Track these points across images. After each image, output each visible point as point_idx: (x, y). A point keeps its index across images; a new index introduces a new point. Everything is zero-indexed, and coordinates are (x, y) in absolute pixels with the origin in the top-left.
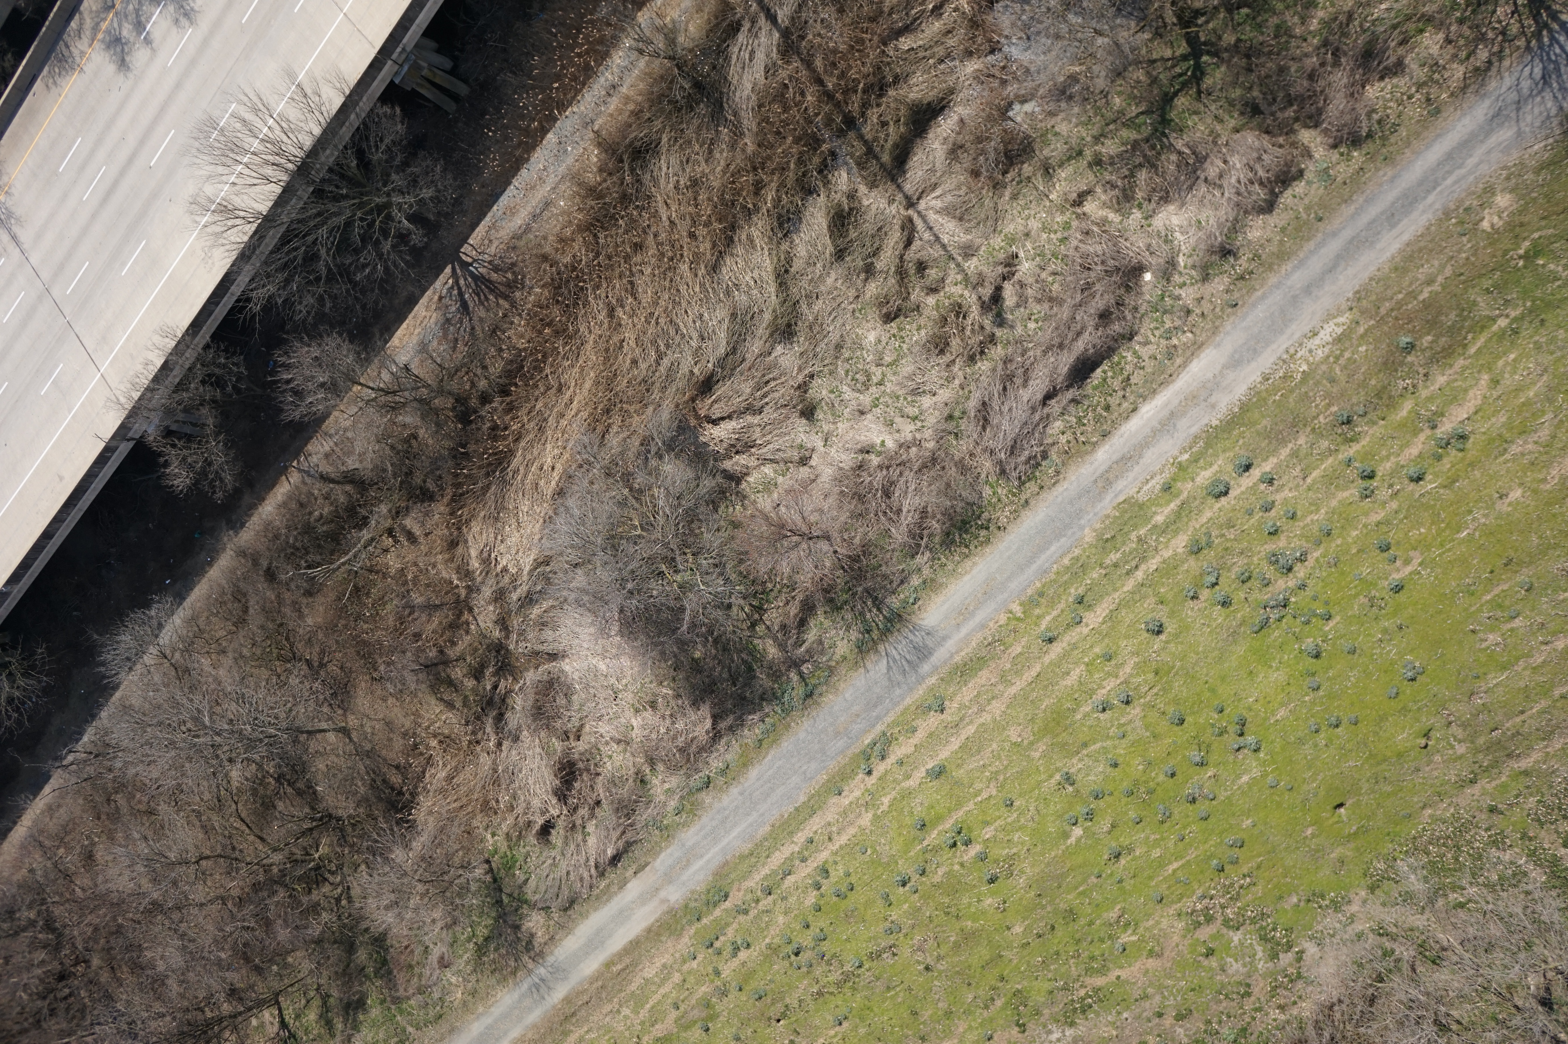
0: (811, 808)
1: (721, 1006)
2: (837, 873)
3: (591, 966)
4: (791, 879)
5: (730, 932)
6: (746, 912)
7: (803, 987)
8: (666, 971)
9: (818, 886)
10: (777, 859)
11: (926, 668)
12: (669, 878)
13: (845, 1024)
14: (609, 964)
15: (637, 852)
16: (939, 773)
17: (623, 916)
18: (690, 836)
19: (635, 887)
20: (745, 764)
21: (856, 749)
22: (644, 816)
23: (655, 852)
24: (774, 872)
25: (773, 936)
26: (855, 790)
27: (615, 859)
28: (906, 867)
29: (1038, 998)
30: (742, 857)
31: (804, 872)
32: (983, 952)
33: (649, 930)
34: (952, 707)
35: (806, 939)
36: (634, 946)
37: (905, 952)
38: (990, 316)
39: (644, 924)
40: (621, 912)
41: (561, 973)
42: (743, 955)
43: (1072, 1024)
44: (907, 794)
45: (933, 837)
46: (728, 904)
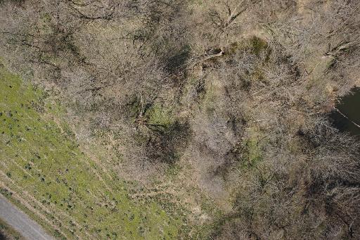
0: (25, 209)
6: (60, 224)
24: (46, 217)
29: (69, 143)
31: (45, 208)
35: (65, 205)
42: (74, 222)
43: (74, 134)
44: (16, 182)
45: (28, 173)
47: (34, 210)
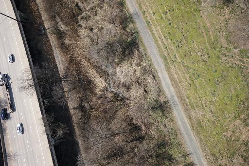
2: (166, 35)
4: (165, 43)
5: (172, 57)
6: (169, 53)
8: (177, 73)
9: (167, 39)
11: (138, 13)
12: (160, 67)
14: (173, 85)
15: (153, 72)
16: (154, 14)
17: (164, 79)
19: (160, 74)
20: (144, 46)
21: (147, 26)
22: (148, 68)
24: (163, 45)
25: (174, 49)
26: (153, 28)
27: (154, 76)
29: (196, 7)
30: (159, 51)
34: (145, 10)
35: (177, 44)
47: (158, 39)
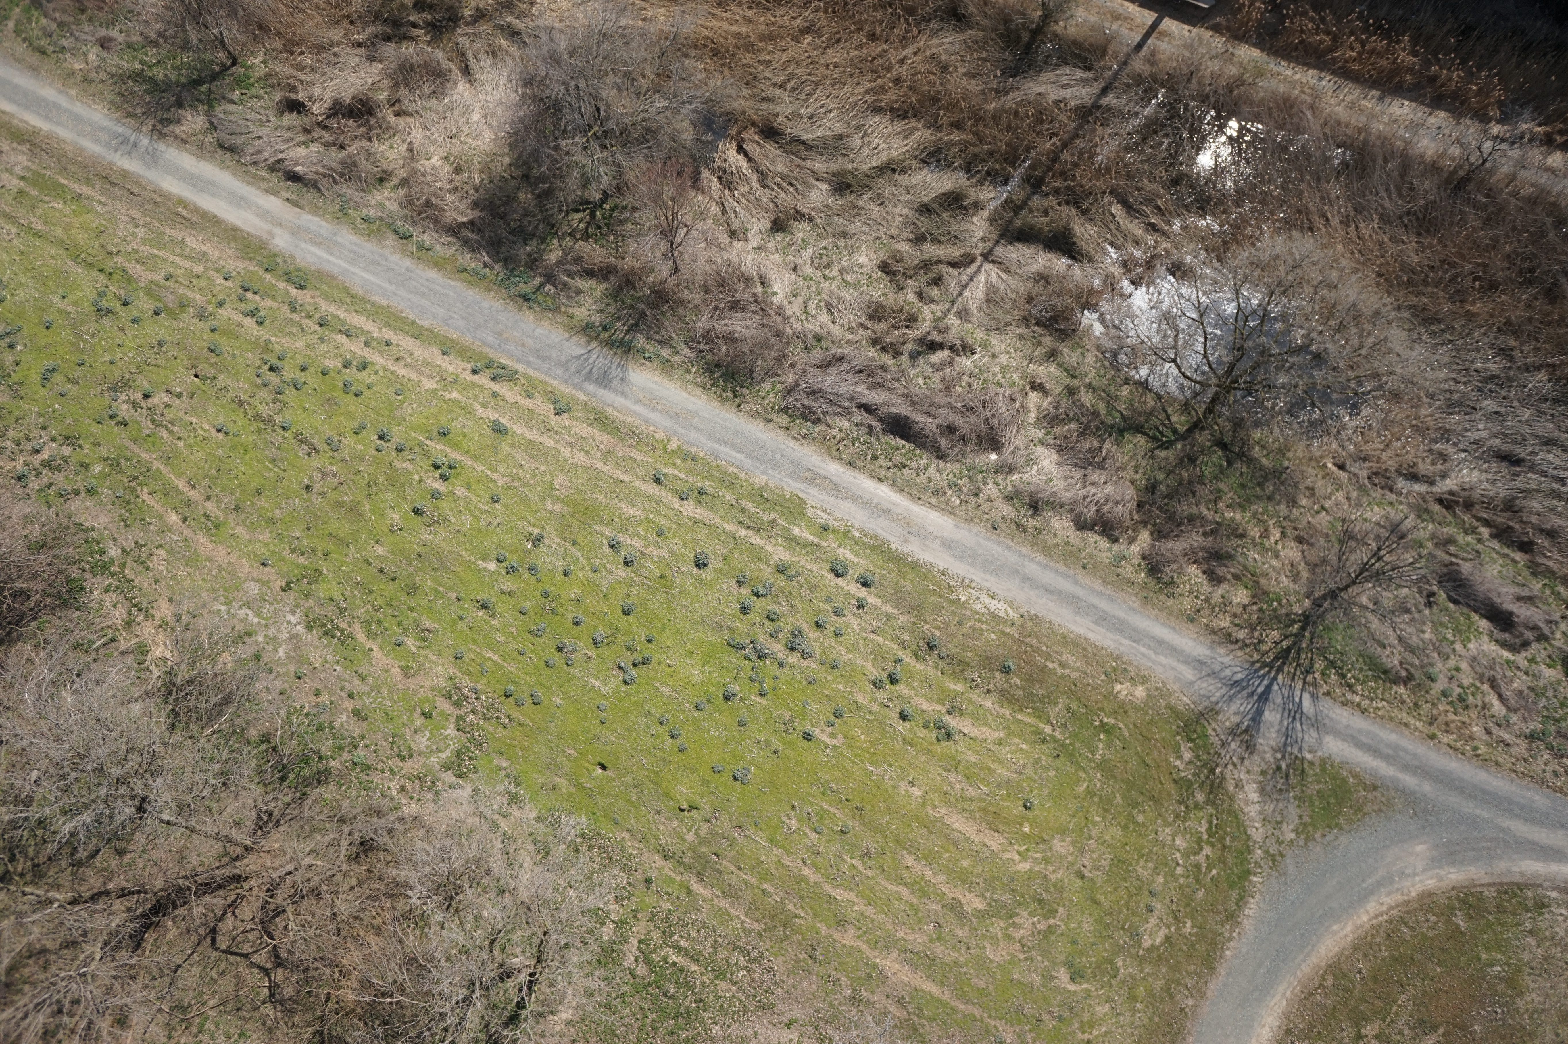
0: (418, 333)
1: (187, 318)
2: (366, 377)
3: (172, 186)
4: (344, 339)
5: (268, 303)
6: (293, 310)
7: (241, 387)
8: (202, 257)
9: (347, 365)
10: (358, 321)
11: (591, 387)
12: (296, 231)
13: (221, 436)
14: (182, 202)
15: (310, 196)
16: (499, 430)
17: (239, 201)
18: (346, 237)
19: (273, 203)
20: (438, 264)
21: (492, 354)
22: (347, 189)
23: (316, 210)
24: (344, 323)
25: (280, 343)
26: (453, 366)
27: (294, 177)
28: (398, 435)
29: (321, 591)
30: (346, 290)
31: (355, 348)
32: (344, 529)
33: (235, 229)
34: (564, 420)
35: (289, 372)
36: (214, 221)
37: (316, 462)
38: (916, 347)
39: (239, 223)
40: (242, 198)
41: (152, 159)
42: (249, 322)
43: (309, 628)
44: (467, 410)
45: (437, 448)
46: (294, 292)
47: (388, 334)
